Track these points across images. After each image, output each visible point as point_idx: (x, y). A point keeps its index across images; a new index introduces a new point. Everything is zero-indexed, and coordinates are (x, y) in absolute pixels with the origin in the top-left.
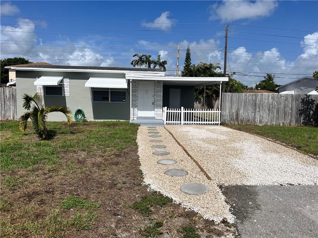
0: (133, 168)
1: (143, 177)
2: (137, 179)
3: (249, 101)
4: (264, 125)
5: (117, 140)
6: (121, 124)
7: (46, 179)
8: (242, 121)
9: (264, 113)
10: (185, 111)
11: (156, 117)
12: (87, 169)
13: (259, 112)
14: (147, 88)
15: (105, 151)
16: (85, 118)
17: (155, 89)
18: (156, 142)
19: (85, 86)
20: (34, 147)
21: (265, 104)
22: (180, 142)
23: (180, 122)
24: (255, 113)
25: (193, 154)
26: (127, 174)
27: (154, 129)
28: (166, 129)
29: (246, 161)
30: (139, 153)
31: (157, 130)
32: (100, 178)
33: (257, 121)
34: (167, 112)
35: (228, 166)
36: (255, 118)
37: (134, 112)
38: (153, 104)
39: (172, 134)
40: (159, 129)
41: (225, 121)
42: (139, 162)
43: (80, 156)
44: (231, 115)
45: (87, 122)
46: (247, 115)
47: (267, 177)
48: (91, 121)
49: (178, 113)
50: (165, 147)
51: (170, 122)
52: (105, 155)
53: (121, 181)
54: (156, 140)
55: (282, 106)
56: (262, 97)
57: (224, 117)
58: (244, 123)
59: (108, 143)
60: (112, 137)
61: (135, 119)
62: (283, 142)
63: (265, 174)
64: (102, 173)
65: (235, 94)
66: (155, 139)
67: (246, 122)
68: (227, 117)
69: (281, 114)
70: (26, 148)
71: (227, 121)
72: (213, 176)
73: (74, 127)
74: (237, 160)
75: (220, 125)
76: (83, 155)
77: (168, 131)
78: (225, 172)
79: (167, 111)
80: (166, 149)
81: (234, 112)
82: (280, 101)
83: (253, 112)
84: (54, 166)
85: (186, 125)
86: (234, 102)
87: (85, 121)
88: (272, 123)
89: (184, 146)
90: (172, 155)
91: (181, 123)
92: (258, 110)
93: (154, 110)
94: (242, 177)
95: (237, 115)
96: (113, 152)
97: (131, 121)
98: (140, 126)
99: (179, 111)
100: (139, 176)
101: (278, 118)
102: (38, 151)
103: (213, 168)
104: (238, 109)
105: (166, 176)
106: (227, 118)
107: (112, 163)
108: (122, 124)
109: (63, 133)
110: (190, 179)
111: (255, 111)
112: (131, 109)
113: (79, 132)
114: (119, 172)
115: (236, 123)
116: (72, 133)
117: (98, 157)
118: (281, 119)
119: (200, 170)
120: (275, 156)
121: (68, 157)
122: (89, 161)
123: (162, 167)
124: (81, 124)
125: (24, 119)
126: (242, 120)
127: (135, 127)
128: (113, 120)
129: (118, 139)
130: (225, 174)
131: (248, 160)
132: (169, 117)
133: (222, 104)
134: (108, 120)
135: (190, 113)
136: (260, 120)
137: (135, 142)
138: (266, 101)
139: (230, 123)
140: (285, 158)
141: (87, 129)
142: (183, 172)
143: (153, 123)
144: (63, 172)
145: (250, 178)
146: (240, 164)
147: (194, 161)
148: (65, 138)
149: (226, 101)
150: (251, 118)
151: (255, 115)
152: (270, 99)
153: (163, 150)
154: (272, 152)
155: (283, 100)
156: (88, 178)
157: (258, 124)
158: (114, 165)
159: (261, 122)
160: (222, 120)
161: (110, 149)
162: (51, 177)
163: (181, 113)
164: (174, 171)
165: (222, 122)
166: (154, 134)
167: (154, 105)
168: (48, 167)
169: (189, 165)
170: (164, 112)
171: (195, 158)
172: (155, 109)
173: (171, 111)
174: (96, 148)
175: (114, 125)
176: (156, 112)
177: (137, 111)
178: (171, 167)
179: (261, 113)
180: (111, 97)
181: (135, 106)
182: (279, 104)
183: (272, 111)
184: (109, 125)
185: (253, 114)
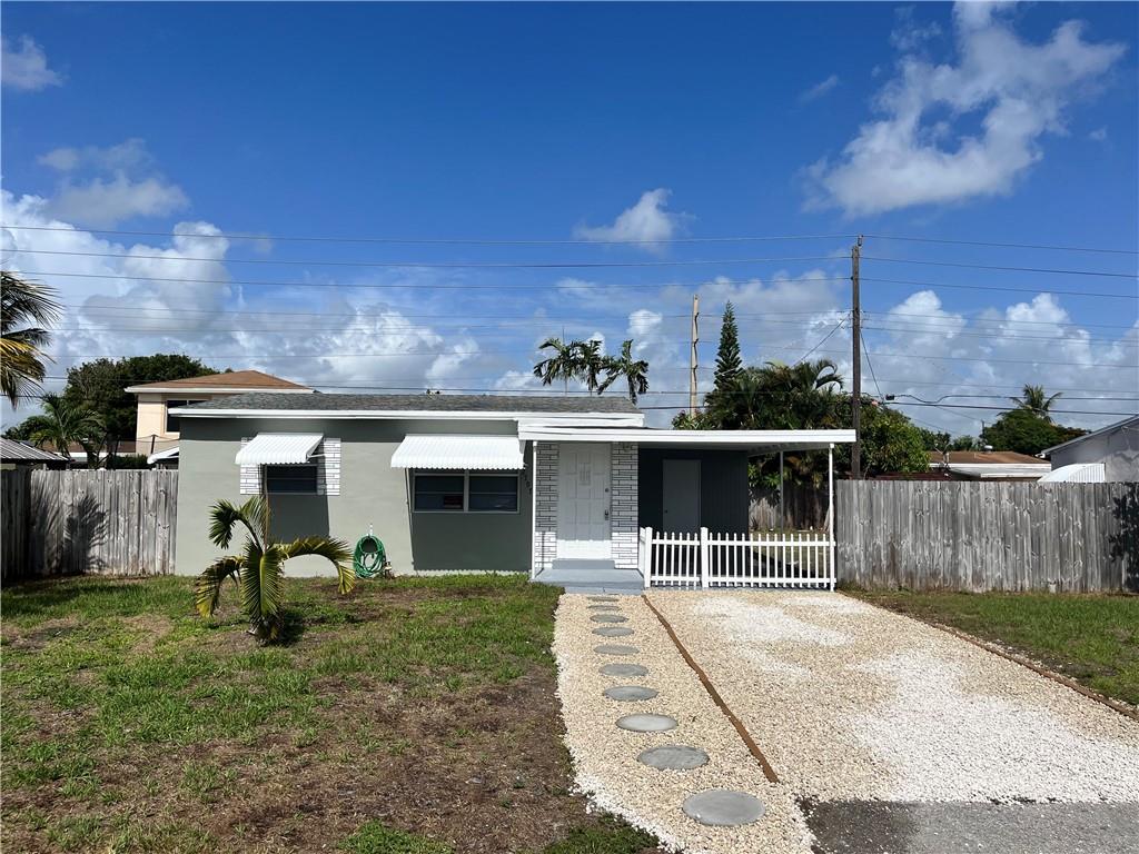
0: (543, 741)
1: (575, 769)
2: (556, 776)
3: (932, 507)
4: (990, 589)
5: (492, 647)
6: (503, 586)
7: (294, 771)
8: (911, 576)
9: (989, 550)
10: (715, 543)
11: (616, 562)
12: (409, 740)
13: (970, 543)
14: (587, 466)
15: (457, 684)
16: (386, 565)
17: (615, 467)
18: (615, 652)
19: (393, 465)
20: (244, 669)
21: (989, 517)
22: (692, 656)
23: (698, 579)
24: (955, 548)
25: (731, 697)
26: (526, 760)
27: (610, 604)
28: (649, 604)
29: (900, 721)
30: (561, 693)
31: (618, 609)
32: (448, 770)
33: (966, 576)
34: (654, 546)
35: (839, 737)
36: (955, 566)
37: (546, 544)
38: (606, 518)
39: (667, 625)
40: (629, 605)
41: (850, 574)
42: (562, 721)
43: (383, 698)
44: (872, 556)
45: (393, 578)
46: (927, 553)
47: (955, 777)
48: (404, 577)
49: (692, 548)
50: (643, 672)
51: (664, 578)
52: (458, 696)
53: (507, 781)
54: (616, 648)
55: (1049, 524)
56: (975, 494)
57: (848, 564)
58: (917, 584)
59: (463, 654)
60: (475, 634)
61: (548, 566)
62: (1038, 657)
63: (951, 767)
64: (452, 755)
65: (881, 486)
66: (611, 641)
67: (924, 580)
68: (859, 561)
69: (1049, 552)
70: (223, 673)
71: (858, 578)
72: (786, 769)
73: (356, 601)
74: (870, 717)
75: (835, 589)
76: (392, 696)
77: (655, 612)
78: (826, 758)
79: (655, 542)
80: (648, 677)
81: (881, 544)
82: (1043, 509)
83: (948, 545)
84: (311, 730)
85: (720, 591)
86: (878, 513)
87: (387, 576)
88: (1019, 582)
89: (704, 669)
90: (665, 699)
91: (700, 582)
92: (964, 537)
93: (610, 538)
94: (877, 775)
95: (893, 554)
96: (480, 689)
97: (533, 577)
98: (563, 593)
99: (692, 543)
100: (561, 766)
101: (1038, 567)
102: (258, 682)
103: (790, 744)
104: (894, 535)
105: (643, 767)
106: (859, 566)
107: (478, 724)
108: (505, 585)
109: (323, 622)
110: (715, 777)
111: (954, 542)
112: (536, 535)
113: (373, 618)
114: (503, 752)
115: (891, 582)
116: (351, 620)
117: (438, 705)
118: (1050, 568)
119: (746, 750)
120: (998, 705)
121: (349, 703)
122: (412, 717)
123: (633, 739)
124: (374, 589)
125: (214, 579)
126: (911, 573)
127: (548, 597)
128: (476, 572)
129: (496, 641)
130: (826, 763)
131: (906, 719)
132: (660, 560)
133: (839, 517)
134: (461, 572)
135: (731, 548)
136: (975, 573)
137: (549, 654)
138: (989, 509)
139: (871, 582)
140: (1030, 714)
141: (396, 606)
142: (695, 756)
143: (607, 583)
144: (340, 751)
145: (900, 779)
146: (875, 732)
147: (734, 720)
148: (333, 637)
149: (851, 507)
150: (941, 564)
151: (955, 555)
152: (1003, 502)
153: (637, 681)
154: (989, 694)
155: (1052, 503)
156: (411, 770)
157: (970, 586)
158: (486, 729)
159: (977, 579)
160: (840, 572)
161: (471, 675)
162: (307, 765)
163: (699, 547)
164: (666, 751)
165: (843, 580)
166: (609, 622)
167: (610, 522)
168: (297, 734)
169: (715, 734)
170: (644, 543)
171: (734, 712)
172: (614, 534)
173: (665, 542)
174: (427, 671)
175: (481, 589)
176: (616, 545)
177: (553, 539)
178: (659, 740)
179: (978, 550)
180: (470, 495)
181: (547, 524)
182: (1038, 516)
183: (1016, 541)
184: (463, 592)
185: (949, 551)
